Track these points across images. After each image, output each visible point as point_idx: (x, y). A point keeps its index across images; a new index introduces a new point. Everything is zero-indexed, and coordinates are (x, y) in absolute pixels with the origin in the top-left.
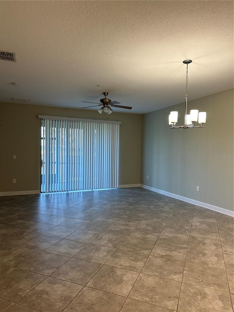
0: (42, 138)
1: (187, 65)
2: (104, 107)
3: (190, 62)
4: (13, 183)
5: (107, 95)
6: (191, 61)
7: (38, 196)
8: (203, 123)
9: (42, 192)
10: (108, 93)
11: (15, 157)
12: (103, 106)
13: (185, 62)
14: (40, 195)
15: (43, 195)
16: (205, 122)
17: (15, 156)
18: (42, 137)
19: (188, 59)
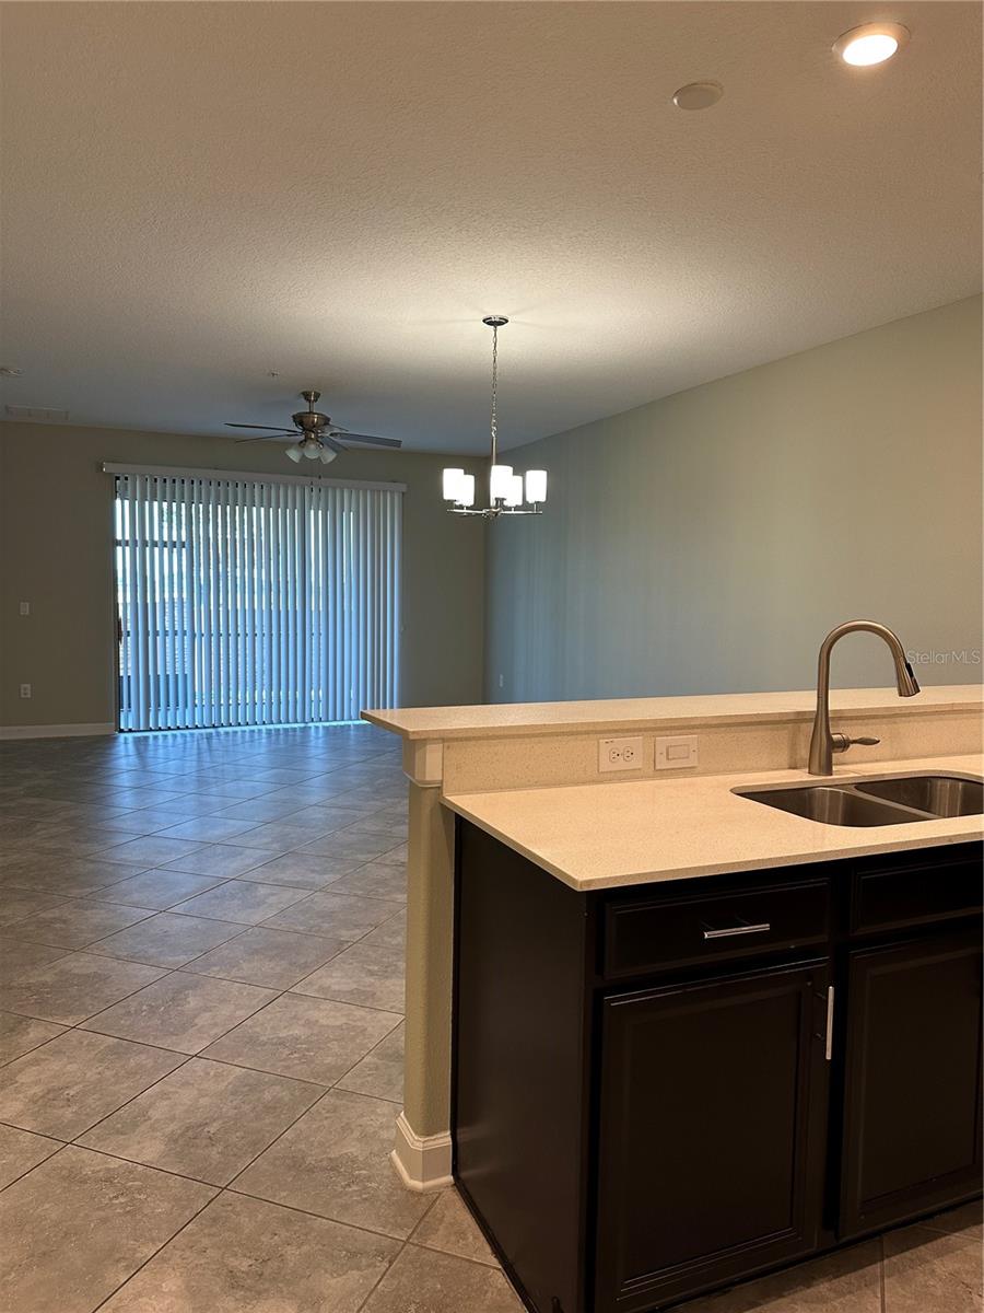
0: (118, 543)
1: (495, 331)
2: (305, 441)
3: (503, 322)
4: (23, 696)
5: (316, 400)
6: (507, 321)
7: (107, 741)
8: (537, 503)
9: (122, 731)
10: (317, 396)
11: (25, 609)
12: (303, 437)
13: (488, 322)
14: (116, 738)
15: (126, 739)
16: (542, 498)
17: (28, 604)
18: (119, 537)
19: (496, 314)
